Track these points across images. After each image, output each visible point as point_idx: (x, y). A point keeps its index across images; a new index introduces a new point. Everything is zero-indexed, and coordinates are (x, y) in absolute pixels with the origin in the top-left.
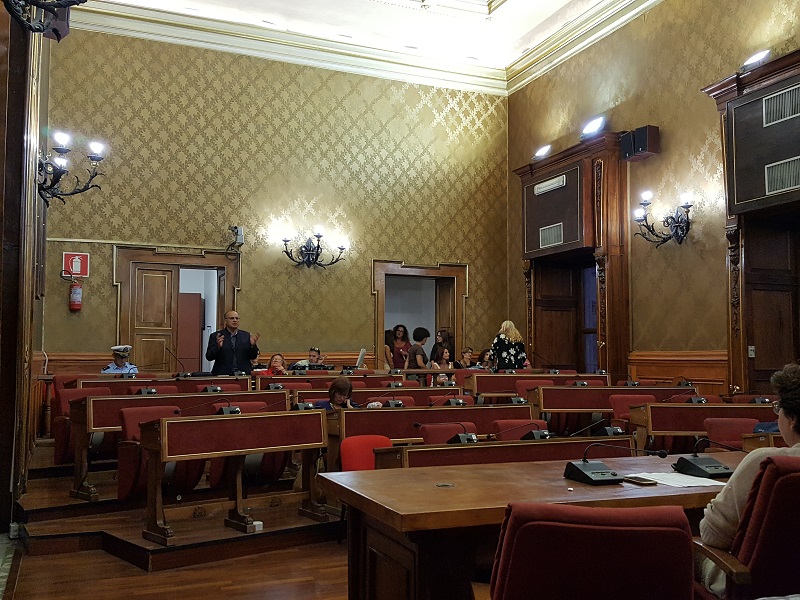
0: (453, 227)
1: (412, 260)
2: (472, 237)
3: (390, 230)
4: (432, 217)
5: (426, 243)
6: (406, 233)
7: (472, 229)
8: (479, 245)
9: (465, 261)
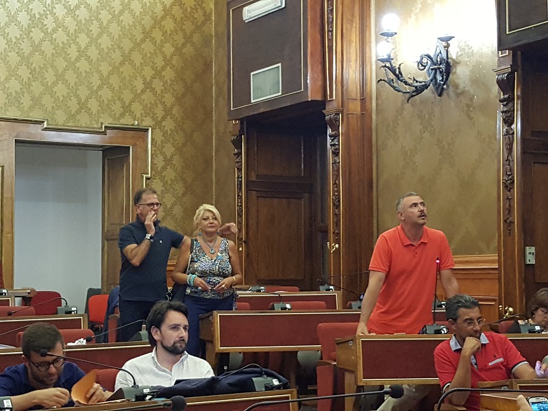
0: (126, 69)
1: (61, 119)
2: (158, 85)
3: (24, 73)
4: (93, 53)
5: (83, 92)
6: (50, 77)
7: (158, 74)
8: (169, 99)
9: (147, 122)
